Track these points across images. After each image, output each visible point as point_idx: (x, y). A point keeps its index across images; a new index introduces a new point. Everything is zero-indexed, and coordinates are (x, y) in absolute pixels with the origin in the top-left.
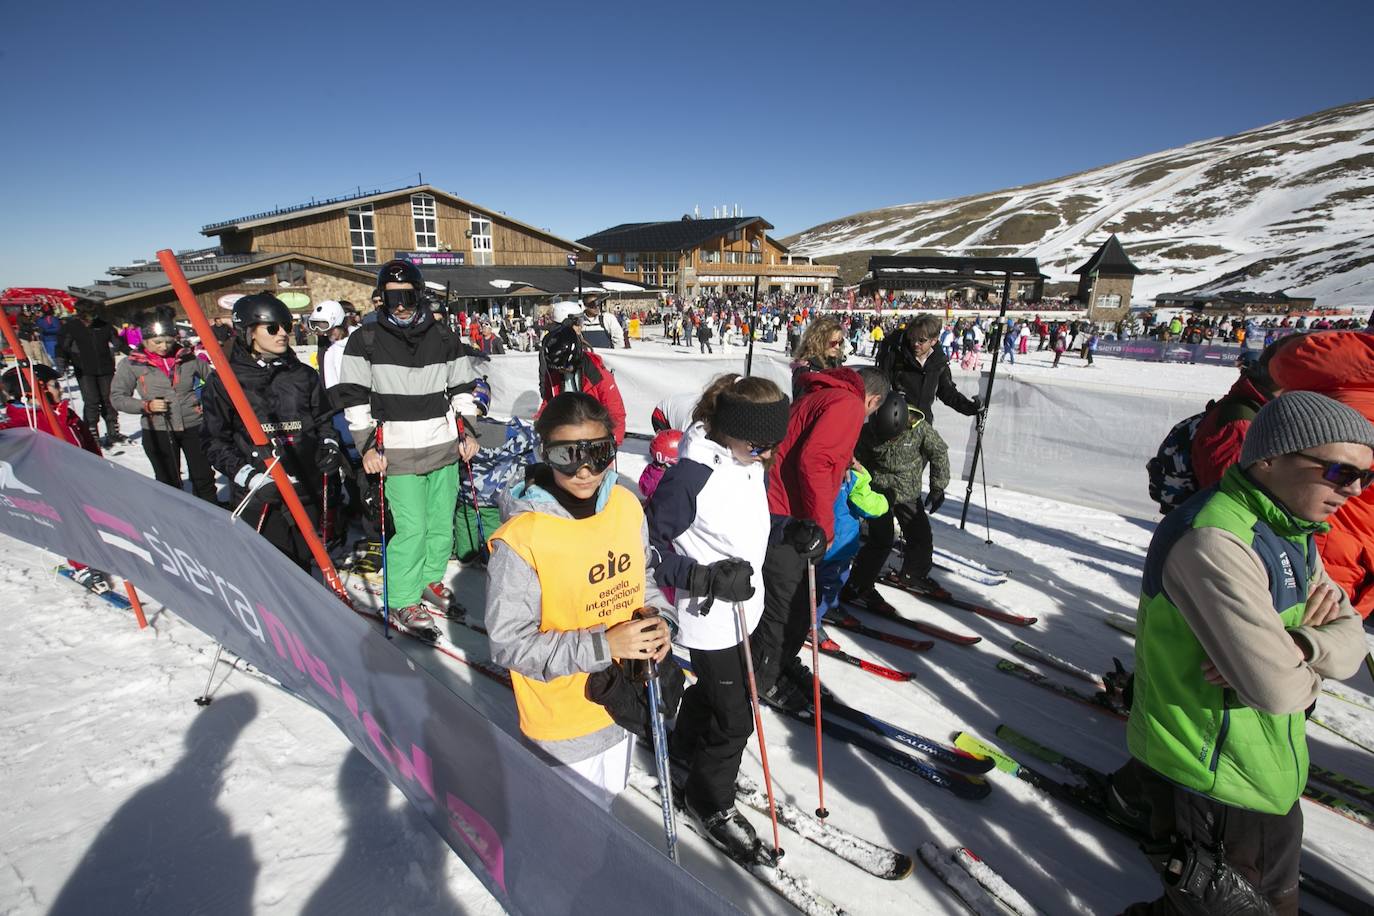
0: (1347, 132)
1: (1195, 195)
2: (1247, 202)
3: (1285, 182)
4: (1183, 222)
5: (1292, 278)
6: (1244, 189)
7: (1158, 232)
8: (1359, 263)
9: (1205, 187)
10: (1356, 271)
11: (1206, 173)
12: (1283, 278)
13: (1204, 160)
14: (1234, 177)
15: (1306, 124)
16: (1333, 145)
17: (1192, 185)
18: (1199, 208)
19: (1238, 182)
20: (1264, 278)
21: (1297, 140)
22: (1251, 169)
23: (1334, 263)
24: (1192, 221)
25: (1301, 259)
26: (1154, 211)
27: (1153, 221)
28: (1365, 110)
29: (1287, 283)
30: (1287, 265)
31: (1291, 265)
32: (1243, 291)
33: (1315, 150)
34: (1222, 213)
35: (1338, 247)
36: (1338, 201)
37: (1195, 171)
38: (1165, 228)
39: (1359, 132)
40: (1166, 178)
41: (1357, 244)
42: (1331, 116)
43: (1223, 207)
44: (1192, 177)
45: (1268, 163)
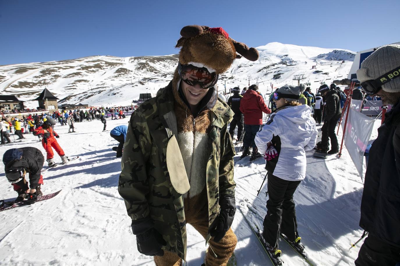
0: (72, 67)
1: (39, 78)
2: (55, 81)
3: (63, 77)
4: (39, 85)
5: (78, 100)
6: (53, 77)
7: (32, 88)
8: (89, 96)
9: (42, 76)
10: (89, 98)
11: (40, 72)
12: (75, 100)
13: (37, 68)
14: (49, 74)
15: (62, 63)
16: (70, 69)
17: (38, 75)
18: (42, 82)
19: (50, 75)
20: (71, 100)
21: (62, 67)
22: (53, 72)
23: (84, 97)
24: (42, 85)
25: (77, 96)
26: (28, 82)
27: (29, 85)
28: (73, 62)
29: (76, 102)
30: (75, 97)
31: (76, 97)
32: (67, 104)
33: (67, 69)
34: (50, 84)
35: (84, 93)
36: (77, 82)
37: (36, 71)
38: (34, 87)
39: (74, 67)
40: (27, 72)
41: (87, 92)
42: (67, 62)
43: (49, 82)
44: (37, 72)
45: (57, 71)
